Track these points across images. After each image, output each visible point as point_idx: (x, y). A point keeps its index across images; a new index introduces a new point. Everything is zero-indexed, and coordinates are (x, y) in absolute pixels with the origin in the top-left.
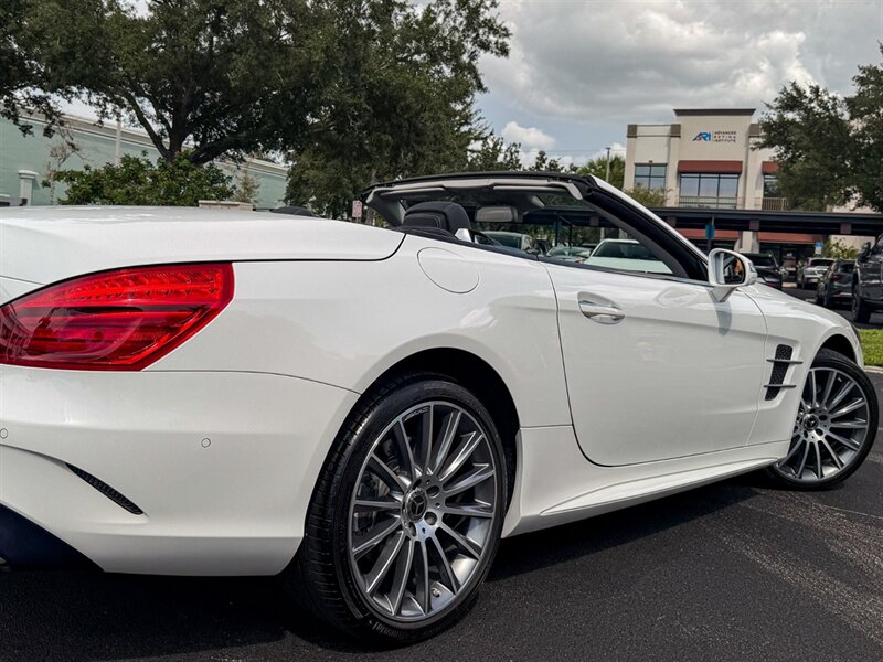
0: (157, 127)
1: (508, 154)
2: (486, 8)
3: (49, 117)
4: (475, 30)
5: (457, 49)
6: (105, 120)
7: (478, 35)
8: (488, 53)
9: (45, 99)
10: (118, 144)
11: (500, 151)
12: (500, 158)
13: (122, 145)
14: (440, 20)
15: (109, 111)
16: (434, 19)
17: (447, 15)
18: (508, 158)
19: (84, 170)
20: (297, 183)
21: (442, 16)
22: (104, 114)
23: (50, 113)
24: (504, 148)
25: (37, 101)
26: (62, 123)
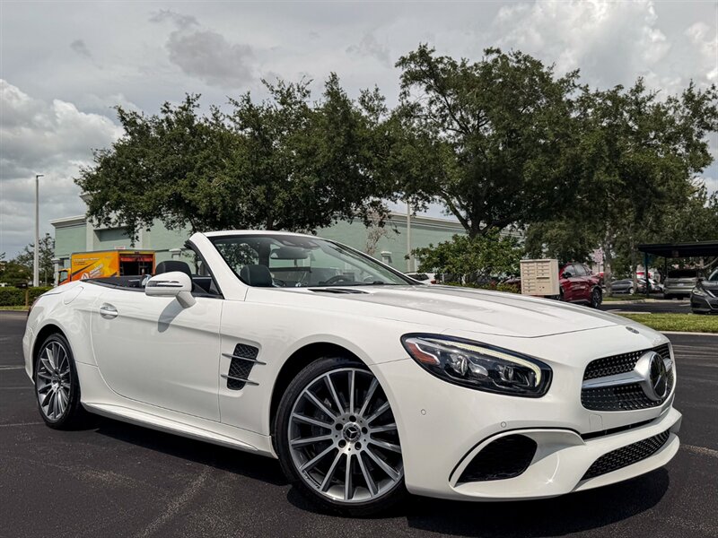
0: (463, 213)
1: (713, 201)
2: (709, 99)
3: (381, 214)
4: (701, 116)
5: (685, 131)
6: (417, 212)
7: (703, 120)
8: (712, 132)
9: (379, 202)
10: (409, 227)
11: (705, 198)
12: (706, 205)
13: (412, 226)
14: (671, 113)
15: (420, 206)
16: (666, 112)
17: (676, 109)
18: (713, 204)
19: (429, 247)
20: (532, 240)
21: (673, 109)
22: (417, 208)
23: (382, 211)
24: (708, 196)
25: (373, 204)
26: (389, 217)
